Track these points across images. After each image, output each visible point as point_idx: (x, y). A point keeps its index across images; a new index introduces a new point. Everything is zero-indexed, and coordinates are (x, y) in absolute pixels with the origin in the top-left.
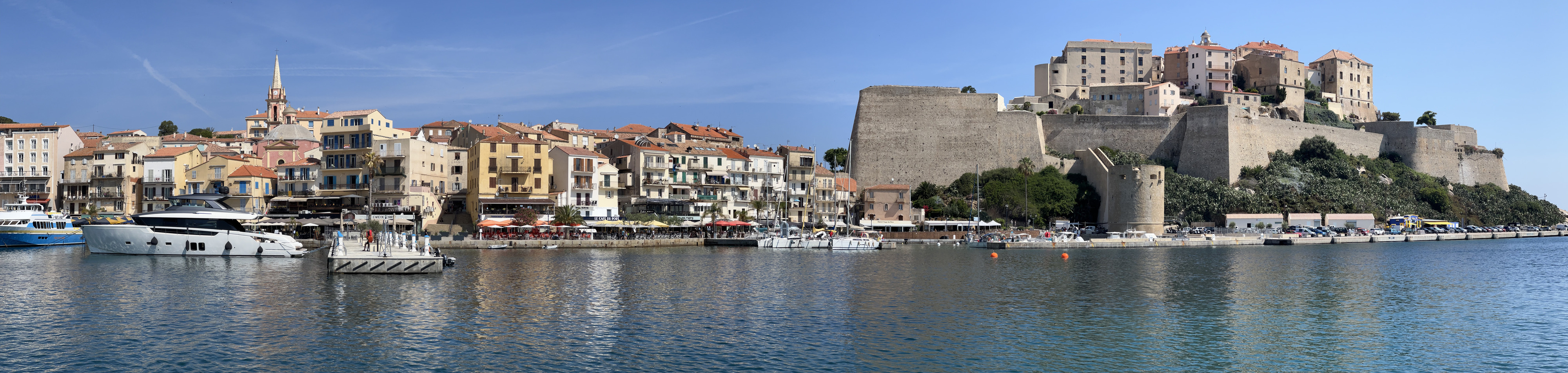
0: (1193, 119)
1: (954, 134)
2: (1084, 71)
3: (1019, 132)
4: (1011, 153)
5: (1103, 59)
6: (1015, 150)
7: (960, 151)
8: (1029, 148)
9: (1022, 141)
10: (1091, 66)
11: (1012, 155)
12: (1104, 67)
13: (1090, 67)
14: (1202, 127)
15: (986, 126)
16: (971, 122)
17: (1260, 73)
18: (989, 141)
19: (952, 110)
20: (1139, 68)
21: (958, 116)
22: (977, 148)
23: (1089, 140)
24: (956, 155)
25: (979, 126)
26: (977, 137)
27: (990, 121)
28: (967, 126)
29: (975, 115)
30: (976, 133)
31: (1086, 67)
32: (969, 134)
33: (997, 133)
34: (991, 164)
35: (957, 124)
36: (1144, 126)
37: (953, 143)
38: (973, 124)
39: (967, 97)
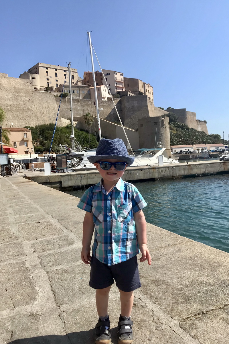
0: (129, 102)
1: (9, 103)
2: (48, 79)
3: (47, 104)
4: (44, 116)
5: (56, 74)
6: (46, 114)
7: (15, 114)
8: (54, 114)
9: (49, 109)
10: (51, 77)
12: (57, 78)
14: (134, 106)
15: (28, 99)
16: (18, 96)
17: (128, 86)
18: (31, 108)
19: (5, 87)
20: (73, 81)
21: (9, 92)
22: (24, 112)
24: (12, 116)
25: (23, 98)
26: (23, 105)
27: (29, 96)
28: (16, 98)
29: (20, 91)
30: (22, 103)
32: (18, 103)
33: (35, 104)
34: (35, 122)
35: (10, 95)
37: (9, 108)
38: (20, 97)
39: (13, 80)
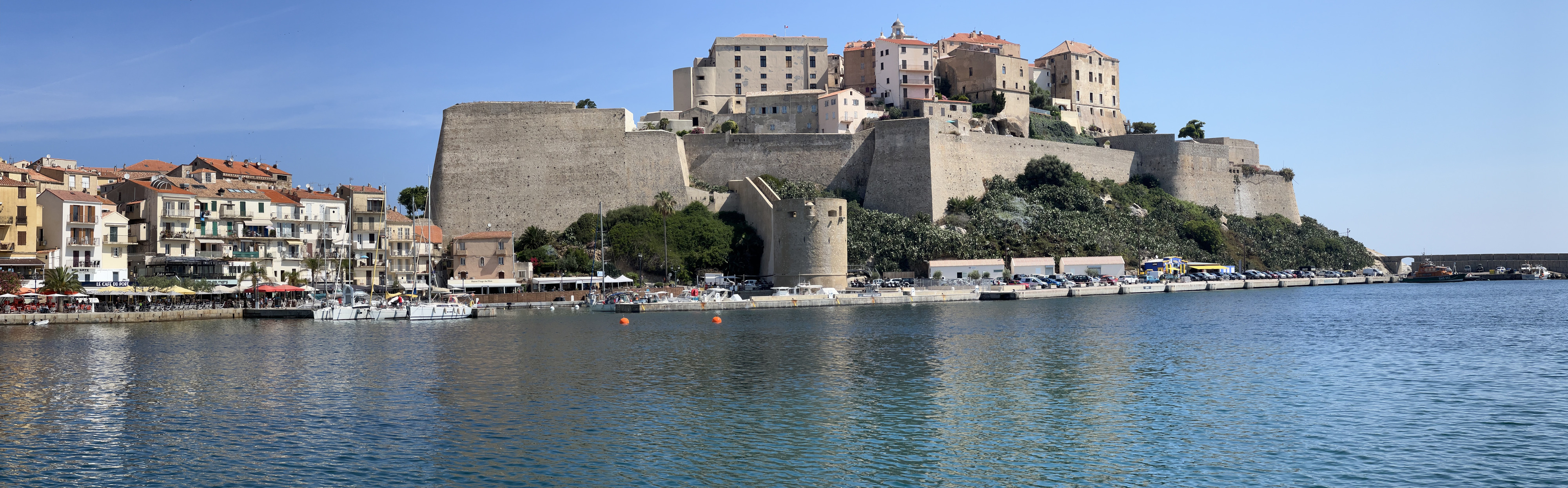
0: (883, 137)
1: (568, 163)
2: (738, 76)
3: (655, 158)
4: (644, 186)
5: (763, 60)
6: (649, 182)
7: (577, 185)
8: (668, 179)
9: (658, 170)
10: (747, 69)
11: (645, 189)
12: (764, 71)
13: (746, 71)
14: (895, 147)
15: (611, 151)
16: (590, 147)
17: (971, 74)
18: (614, 170)
19: (565, 132)
20: (811, 71)
21: (573, 140)
22: (599, 181)
23: (747, 167)
24: (572, 191)
25: (601, 151)
26: (598, 166)
27: (615, 144)
28: (585, 152)
29: (595, 137)
30: (597, 161)
31: (741, 70)
32: (588, 163)
33: (625, 161)
34: (619, 201)
35: (572, 148)
36: (819, 147)
37: (567, 174)
38: (593, 150)
39: (584, 114)
